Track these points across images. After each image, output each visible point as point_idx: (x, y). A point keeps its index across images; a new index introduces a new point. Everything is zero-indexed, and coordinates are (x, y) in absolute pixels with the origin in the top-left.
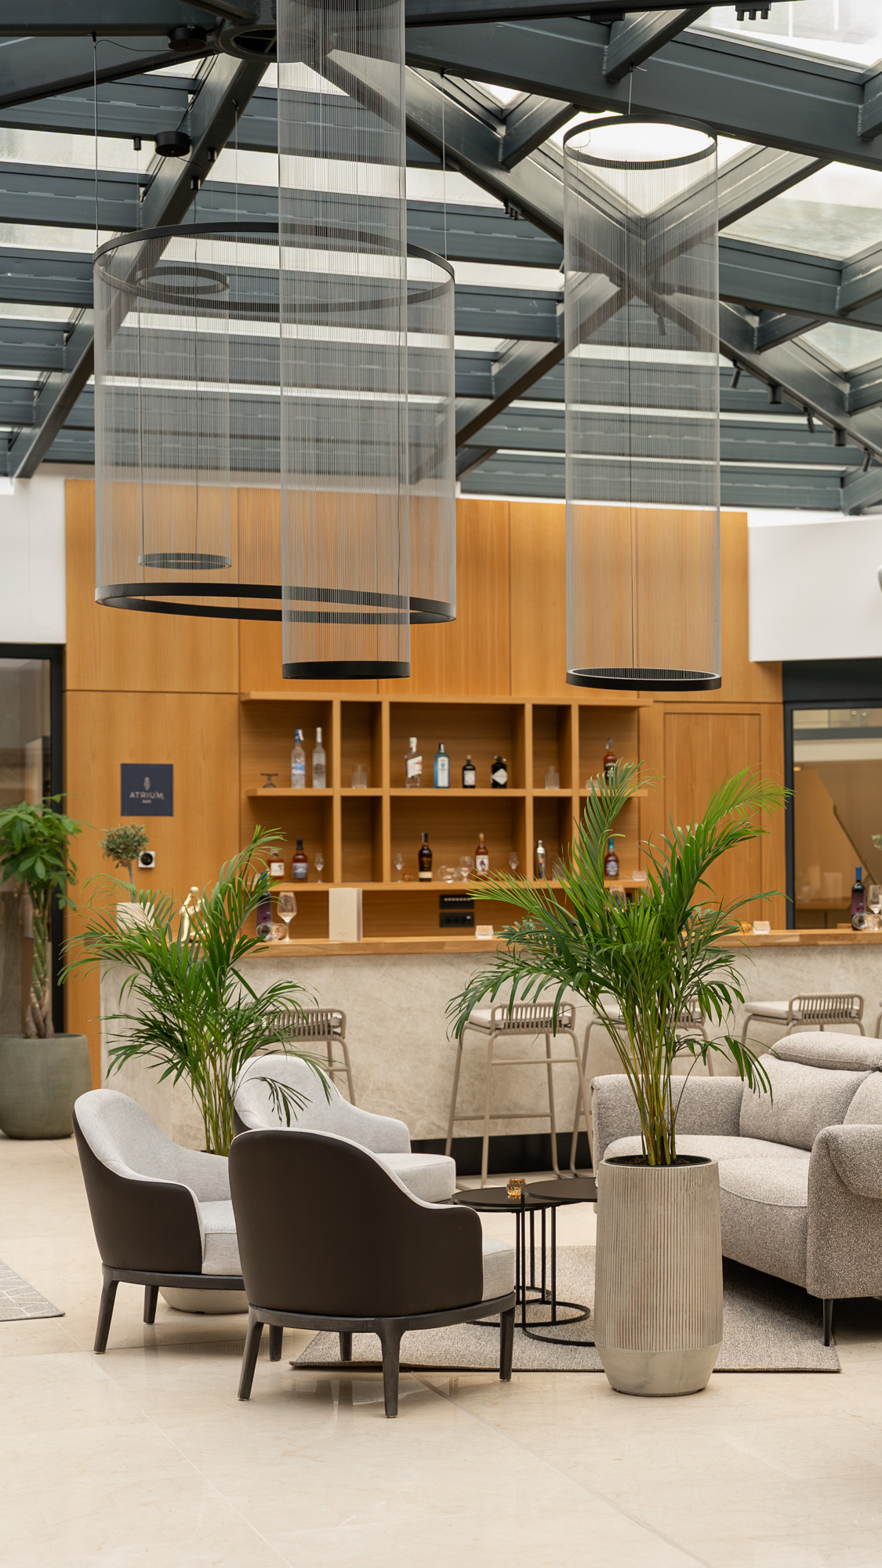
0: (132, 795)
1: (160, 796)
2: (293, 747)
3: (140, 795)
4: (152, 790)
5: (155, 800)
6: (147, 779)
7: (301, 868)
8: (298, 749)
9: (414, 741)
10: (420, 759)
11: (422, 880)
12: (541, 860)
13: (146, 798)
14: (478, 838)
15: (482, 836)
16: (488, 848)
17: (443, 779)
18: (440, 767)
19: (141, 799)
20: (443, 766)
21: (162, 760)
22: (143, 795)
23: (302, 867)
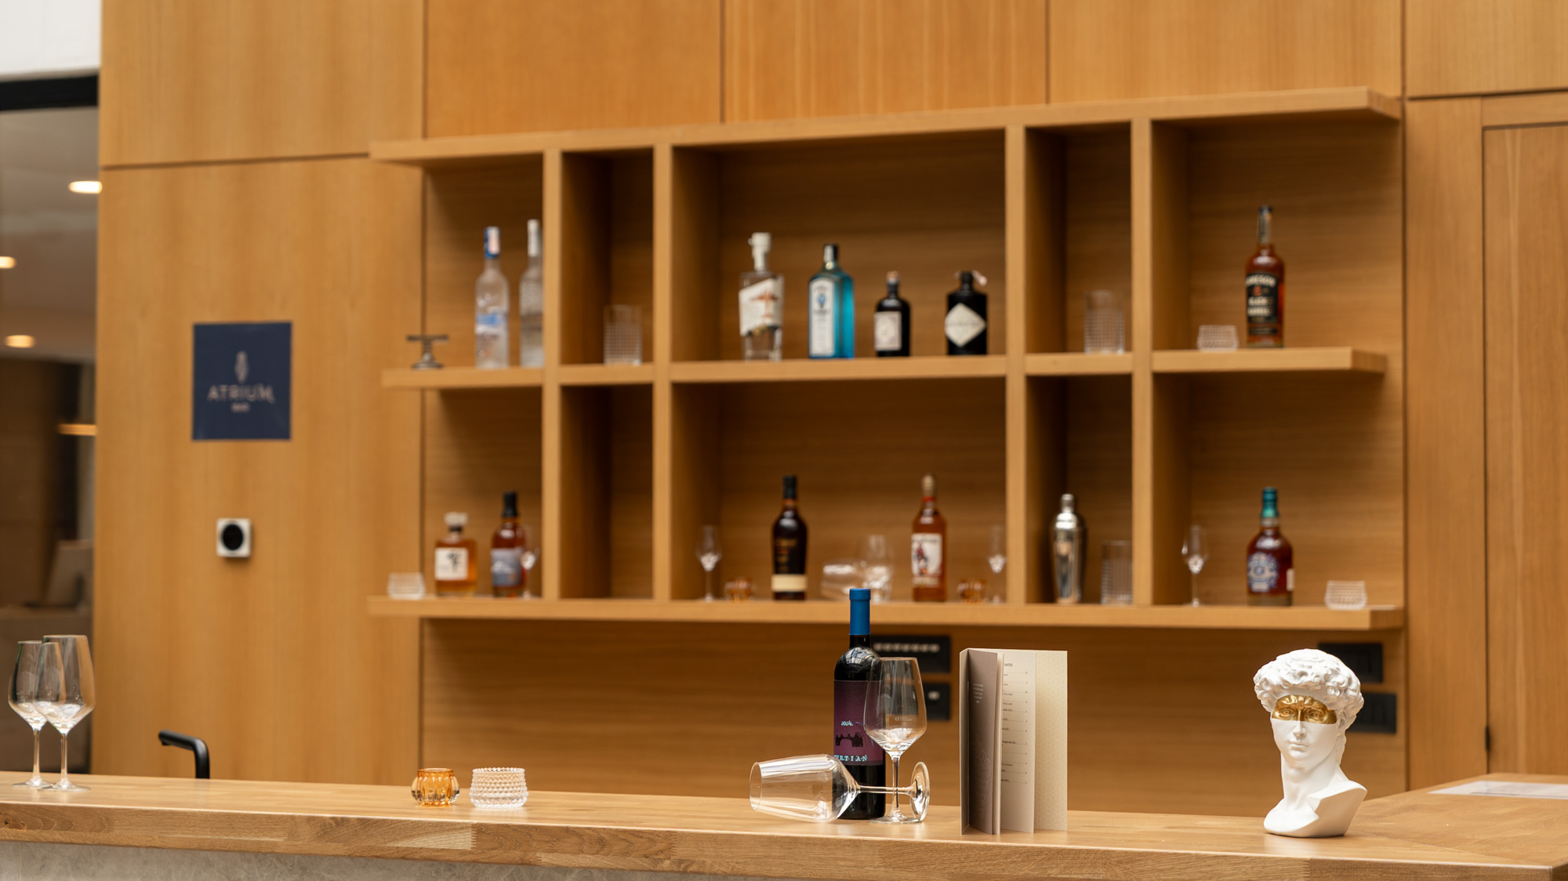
0: (213, 394)
1: (266, 393)
2: (481, 271)
3: (228, 393)
4: (252, 381)
5: (258, 405)
6: (242, 358)
7: (502, 562)
8: (491, 275)
9: (760, 243)
10: (768, 286)
11: (780, 596)
12: (1063, 548)
13: (238, 397)
14: (919, 486)
15: (928, 482)
16: (946, 514)
17: (822, 337)
18: (815, 305)
19: (229, 402)
20: (822, 303)
21: (273, 314)
22: (235, 393)
23: (503, 560)
